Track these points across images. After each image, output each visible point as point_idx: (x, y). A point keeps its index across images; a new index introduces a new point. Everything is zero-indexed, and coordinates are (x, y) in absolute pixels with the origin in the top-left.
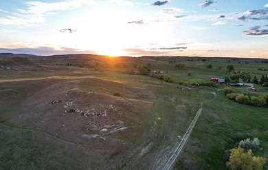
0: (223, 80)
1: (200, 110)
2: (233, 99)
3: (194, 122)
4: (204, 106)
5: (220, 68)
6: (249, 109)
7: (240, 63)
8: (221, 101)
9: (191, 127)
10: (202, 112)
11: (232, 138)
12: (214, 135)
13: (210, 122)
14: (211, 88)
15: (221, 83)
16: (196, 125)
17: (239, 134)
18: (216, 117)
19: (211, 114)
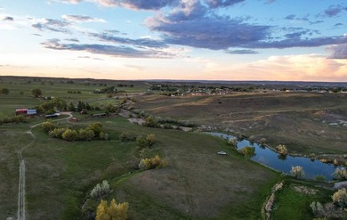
0: (34, 112)
1: (23, 163)
2: (59, 137)
3: (22, 185)
4: (25, 155)
5: (22, 93)
6: (81, 146)
7: (43, 83)
8: (45, 142)
9: (22, 195)
10: (27, 165)
11: (80, 190)
12: (57, 194)
13: (44, 178)
14: (22, 125)
15: (33, 116)
16: (27, 189)
17: (85, 181)
18: (49, 167)
19: (41, 166)
